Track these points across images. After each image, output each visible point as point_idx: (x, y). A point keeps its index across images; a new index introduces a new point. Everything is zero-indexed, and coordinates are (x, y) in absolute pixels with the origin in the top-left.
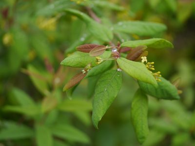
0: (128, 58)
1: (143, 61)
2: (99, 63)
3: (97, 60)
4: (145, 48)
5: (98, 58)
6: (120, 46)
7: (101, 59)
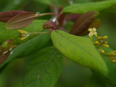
0: (71, 33)
1: (90, 35)
2: (22, 39)
3: (20, 35)
4: (96, 15)
5: (22, 31)
6: (62, 12)
7: (26, 32)
